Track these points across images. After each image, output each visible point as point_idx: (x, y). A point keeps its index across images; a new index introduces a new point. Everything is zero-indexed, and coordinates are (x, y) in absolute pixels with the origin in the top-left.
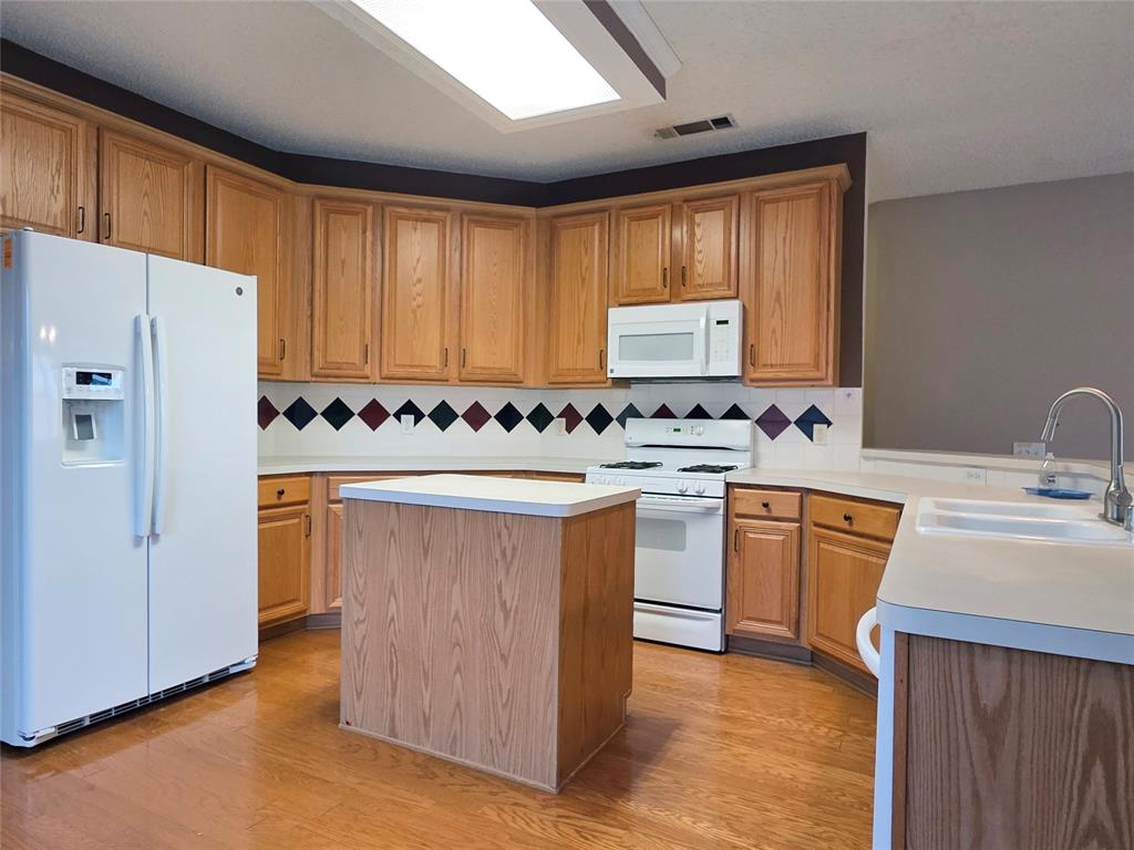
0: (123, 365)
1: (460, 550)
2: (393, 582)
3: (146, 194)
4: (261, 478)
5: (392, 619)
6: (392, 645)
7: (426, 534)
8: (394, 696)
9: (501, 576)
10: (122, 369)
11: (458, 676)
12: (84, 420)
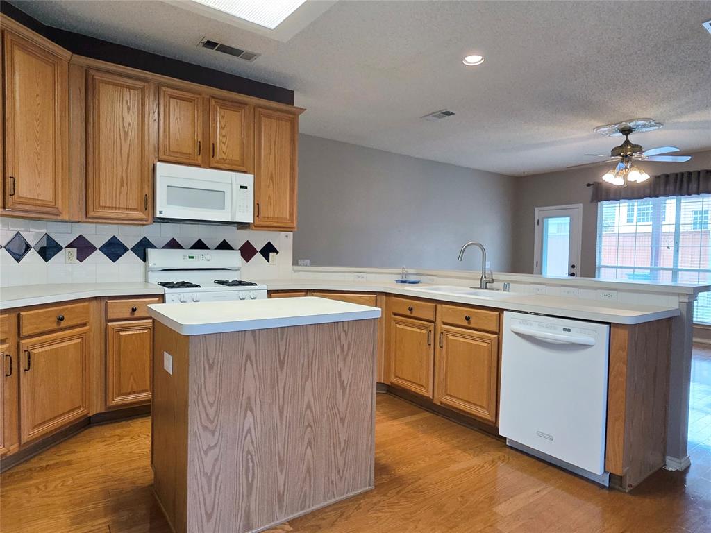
1: (311, 355)
2: (249, 398)
5: (249, 431)
6: (249, 452)
7: (282, 350)
8: (249, 495)
9: (341, 365)
11: (309, 448)
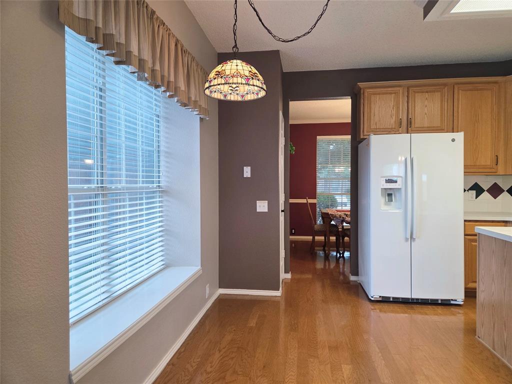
0: (401, 175)
2: (493, 275)
3: (426, 106)
4: (465, 221)
7: (505, 254)
10: (401, 177)
12: (390, 195)
